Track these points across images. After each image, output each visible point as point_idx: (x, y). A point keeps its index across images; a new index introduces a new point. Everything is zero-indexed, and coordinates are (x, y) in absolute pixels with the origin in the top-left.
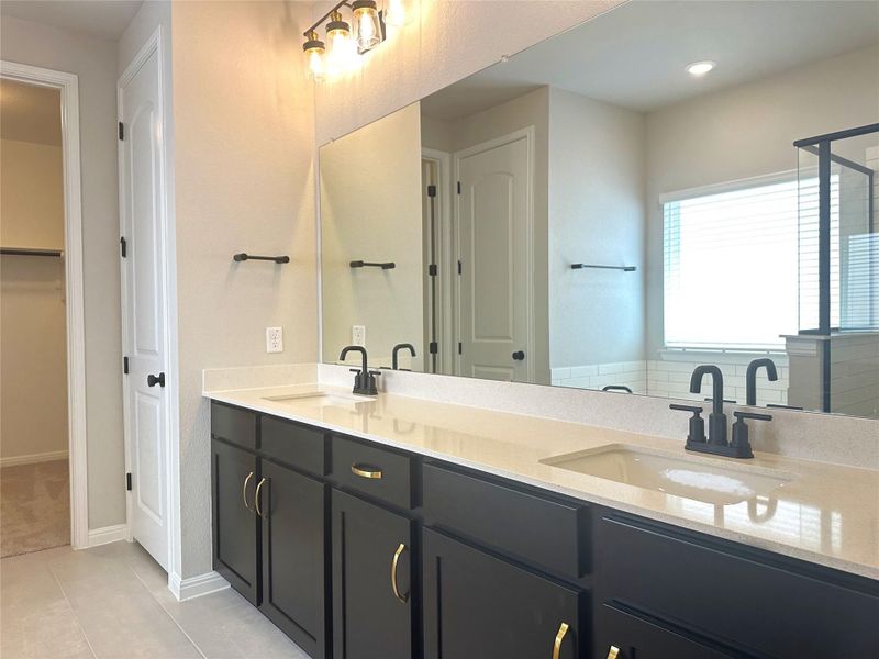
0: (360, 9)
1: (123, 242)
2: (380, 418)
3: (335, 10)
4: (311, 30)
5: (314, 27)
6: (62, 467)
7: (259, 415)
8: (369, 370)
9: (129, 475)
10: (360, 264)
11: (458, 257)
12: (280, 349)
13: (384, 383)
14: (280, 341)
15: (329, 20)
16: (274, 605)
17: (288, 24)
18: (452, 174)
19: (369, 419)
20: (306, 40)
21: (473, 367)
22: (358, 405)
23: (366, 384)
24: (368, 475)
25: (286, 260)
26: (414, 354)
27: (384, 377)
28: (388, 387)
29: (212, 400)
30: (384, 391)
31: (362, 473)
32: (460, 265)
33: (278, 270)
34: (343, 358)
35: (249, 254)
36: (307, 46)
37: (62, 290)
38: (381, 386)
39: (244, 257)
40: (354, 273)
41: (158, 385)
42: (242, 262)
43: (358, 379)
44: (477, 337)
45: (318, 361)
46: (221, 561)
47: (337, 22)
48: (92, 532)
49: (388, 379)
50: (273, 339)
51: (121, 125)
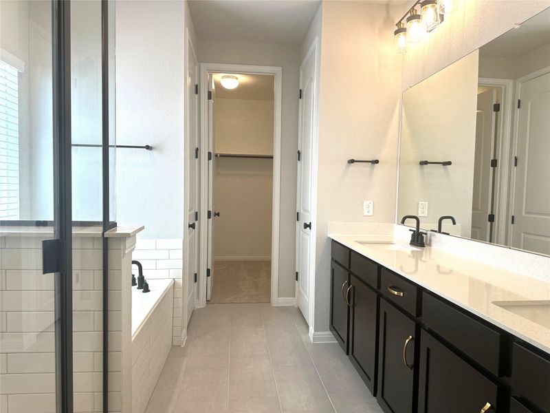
0: (427, 6)
1: (299, 153)
2: (425, 262)
3: (413, 8)
4: (400, 22)
5: (401, 20)
6: (268, 264)
7: (351, 250)
8: (420, 231)
9: (297, 273)
10: (426, 163)
11: (515, 154)
12: (371, 214)
13: (430, 240)
14: (371, 208)
15: (409, 15)
16: (354, 356)
17: (388, 20)
18: (514, 94)
19: (419, 262)
20: (396, 28)
21: (522, 234)
22: (413, 252)
23: (418, 240)
24: (396, 293)
25: (377, 162)
26: (454, 223)
27: (430, 237)
28: (433, 244)
29: (333, 240)
30: (430, 245)
31: (393, 291)
32: (516, 159)
33: (372, 168)
34: (403, 222)
35: (355, 159)
36: (396, 32)
37: (271, 176)
38: (428, 242)
39: (352, 161)
40: (422, 169)
41: (308, 228)
42: (352, 164)
43: (413, 235)
44: (526, 213)
45: (395, 223)
46: (333, 327)
47: (414, 15)
48: (280, 299)
49: (433, 238)
50: (368, 208)
51: (301, 91)
